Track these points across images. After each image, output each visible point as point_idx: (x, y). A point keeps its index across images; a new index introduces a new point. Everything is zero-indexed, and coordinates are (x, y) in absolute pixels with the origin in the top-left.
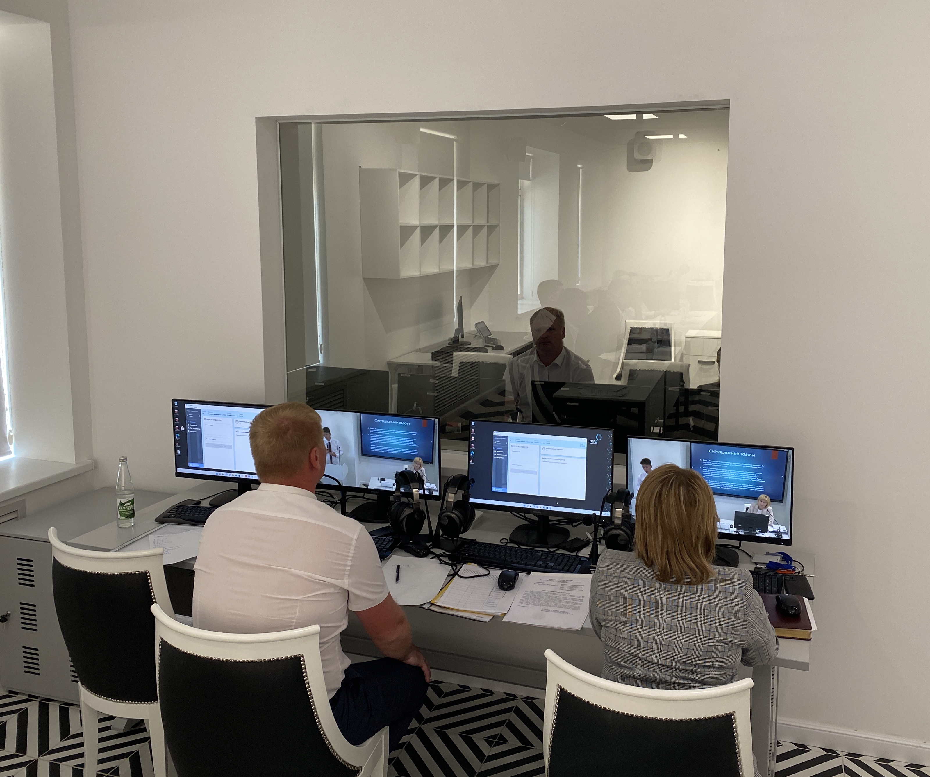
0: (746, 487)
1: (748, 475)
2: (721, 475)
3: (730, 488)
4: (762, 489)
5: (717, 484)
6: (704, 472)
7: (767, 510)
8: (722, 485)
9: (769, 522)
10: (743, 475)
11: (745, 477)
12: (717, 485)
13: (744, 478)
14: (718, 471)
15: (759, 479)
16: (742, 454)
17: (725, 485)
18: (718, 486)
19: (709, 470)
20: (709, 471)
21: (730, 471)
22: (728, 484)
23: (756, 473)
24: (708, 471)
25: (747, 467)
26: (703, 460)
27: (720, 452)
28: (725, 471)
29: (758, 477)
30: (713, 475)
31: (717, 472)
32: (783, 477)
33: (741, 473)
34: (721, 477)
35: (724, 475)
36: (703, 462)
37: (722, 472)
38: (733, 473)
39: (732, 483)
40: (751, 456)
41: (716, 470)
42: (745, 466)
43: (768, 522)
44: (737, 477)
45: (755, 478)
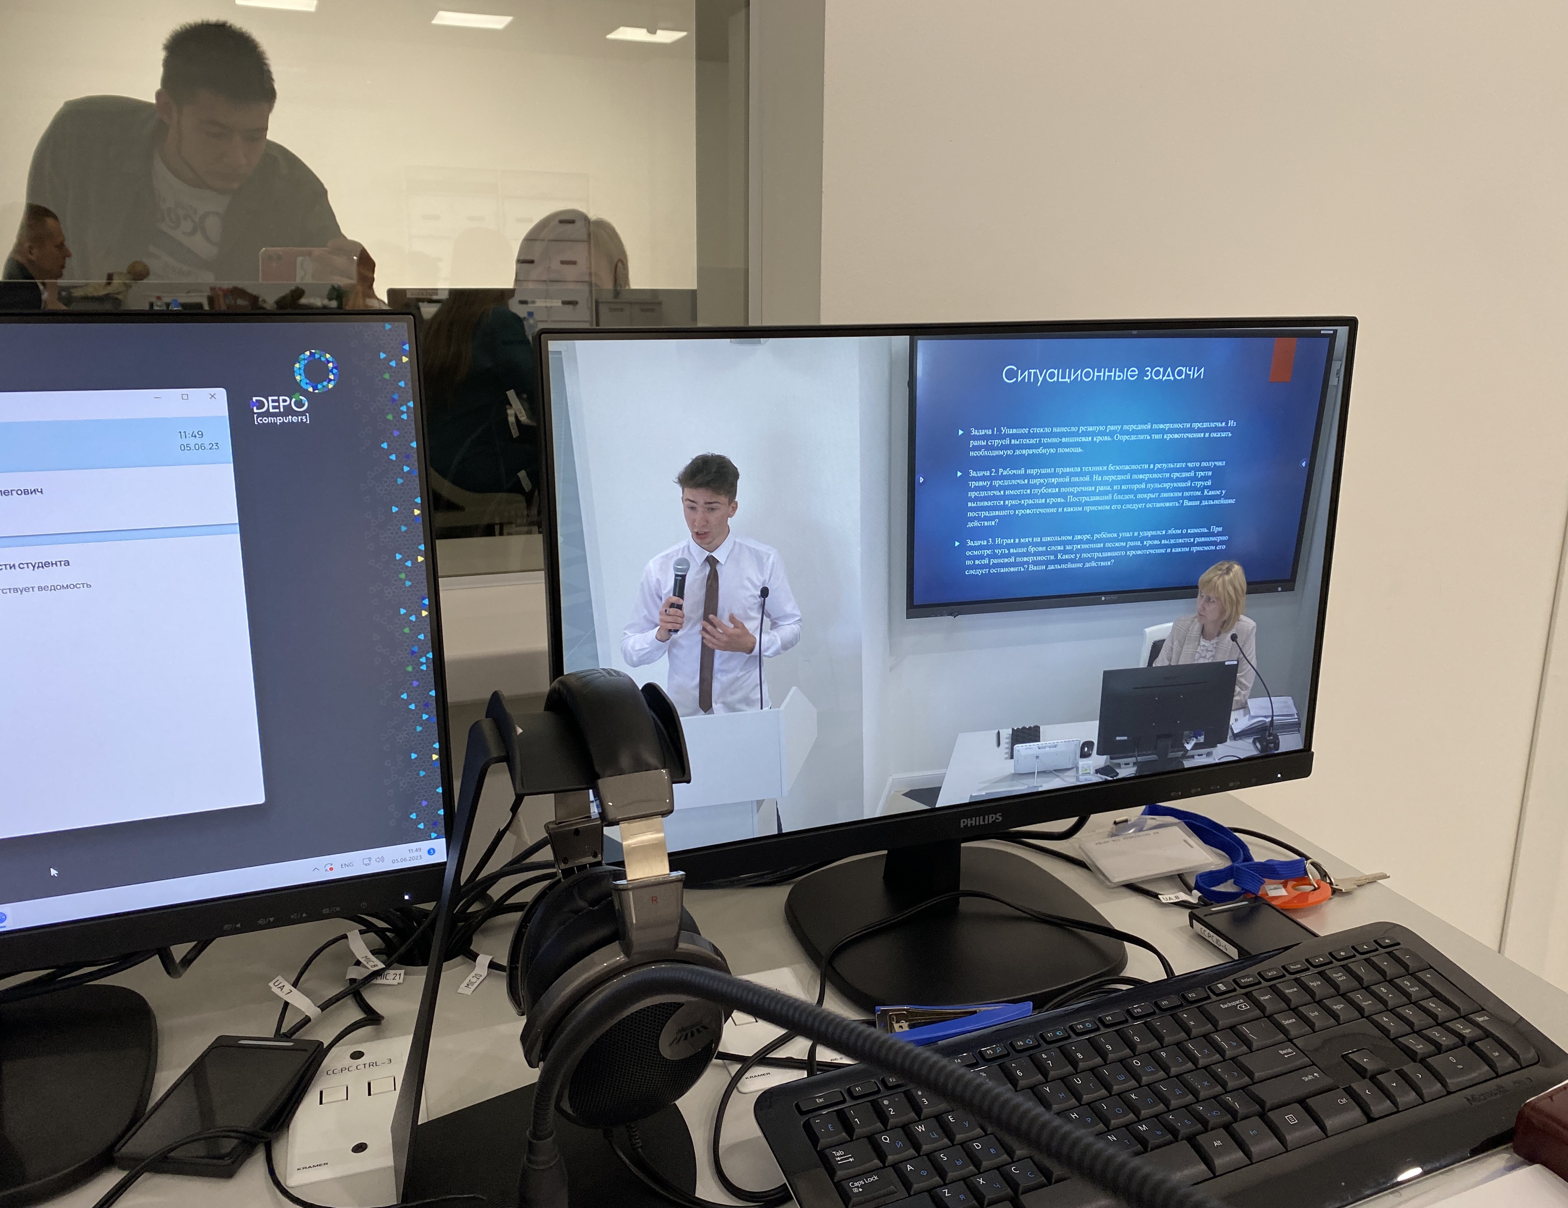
0: (1156, 542)
1: (1170, 480)
2: (1051, 501)
3: (1089, 560)
4: (1219, 539)
5: (1032, 549)
6: (977, 499)
7: (1234, 638)
8: (1055, 553)
9: (1237, 689)
10: (1151, 481)
11: (1154, 491)
12: (1031, 559)
13: (1151, 500)
14: (1037, 481)
15: (1212, 493)
16: (1150, 374)
17: (1068, 548)
18: (1035, 563)
19: (997, 483)
20: (1000, 488)
21: (1091, 474)
22: (1080, 542)
23: (1204, 464)
24: (992, 488)
25: (1168, 437)
26: (974, 432)
27: (1052, 375)
28: (1071, 475)
29: (1209, 483)
30: (1014, 507)
31: (1035, 486)
32: (1304, 464)
33: (1141, 476)
34: (1054, 510)
35: (1064, 495)
36: (973, 443)
37: (1059, 485)
38: (1106, 478)
39: (1096, 536)
40: (1187, 376)
41: (1031, 477)
42: (1157, 437)
43: (1234, 690)
44: (1121, 497)
45: (1195, 489)
